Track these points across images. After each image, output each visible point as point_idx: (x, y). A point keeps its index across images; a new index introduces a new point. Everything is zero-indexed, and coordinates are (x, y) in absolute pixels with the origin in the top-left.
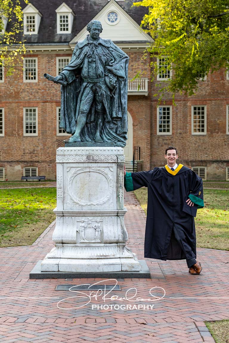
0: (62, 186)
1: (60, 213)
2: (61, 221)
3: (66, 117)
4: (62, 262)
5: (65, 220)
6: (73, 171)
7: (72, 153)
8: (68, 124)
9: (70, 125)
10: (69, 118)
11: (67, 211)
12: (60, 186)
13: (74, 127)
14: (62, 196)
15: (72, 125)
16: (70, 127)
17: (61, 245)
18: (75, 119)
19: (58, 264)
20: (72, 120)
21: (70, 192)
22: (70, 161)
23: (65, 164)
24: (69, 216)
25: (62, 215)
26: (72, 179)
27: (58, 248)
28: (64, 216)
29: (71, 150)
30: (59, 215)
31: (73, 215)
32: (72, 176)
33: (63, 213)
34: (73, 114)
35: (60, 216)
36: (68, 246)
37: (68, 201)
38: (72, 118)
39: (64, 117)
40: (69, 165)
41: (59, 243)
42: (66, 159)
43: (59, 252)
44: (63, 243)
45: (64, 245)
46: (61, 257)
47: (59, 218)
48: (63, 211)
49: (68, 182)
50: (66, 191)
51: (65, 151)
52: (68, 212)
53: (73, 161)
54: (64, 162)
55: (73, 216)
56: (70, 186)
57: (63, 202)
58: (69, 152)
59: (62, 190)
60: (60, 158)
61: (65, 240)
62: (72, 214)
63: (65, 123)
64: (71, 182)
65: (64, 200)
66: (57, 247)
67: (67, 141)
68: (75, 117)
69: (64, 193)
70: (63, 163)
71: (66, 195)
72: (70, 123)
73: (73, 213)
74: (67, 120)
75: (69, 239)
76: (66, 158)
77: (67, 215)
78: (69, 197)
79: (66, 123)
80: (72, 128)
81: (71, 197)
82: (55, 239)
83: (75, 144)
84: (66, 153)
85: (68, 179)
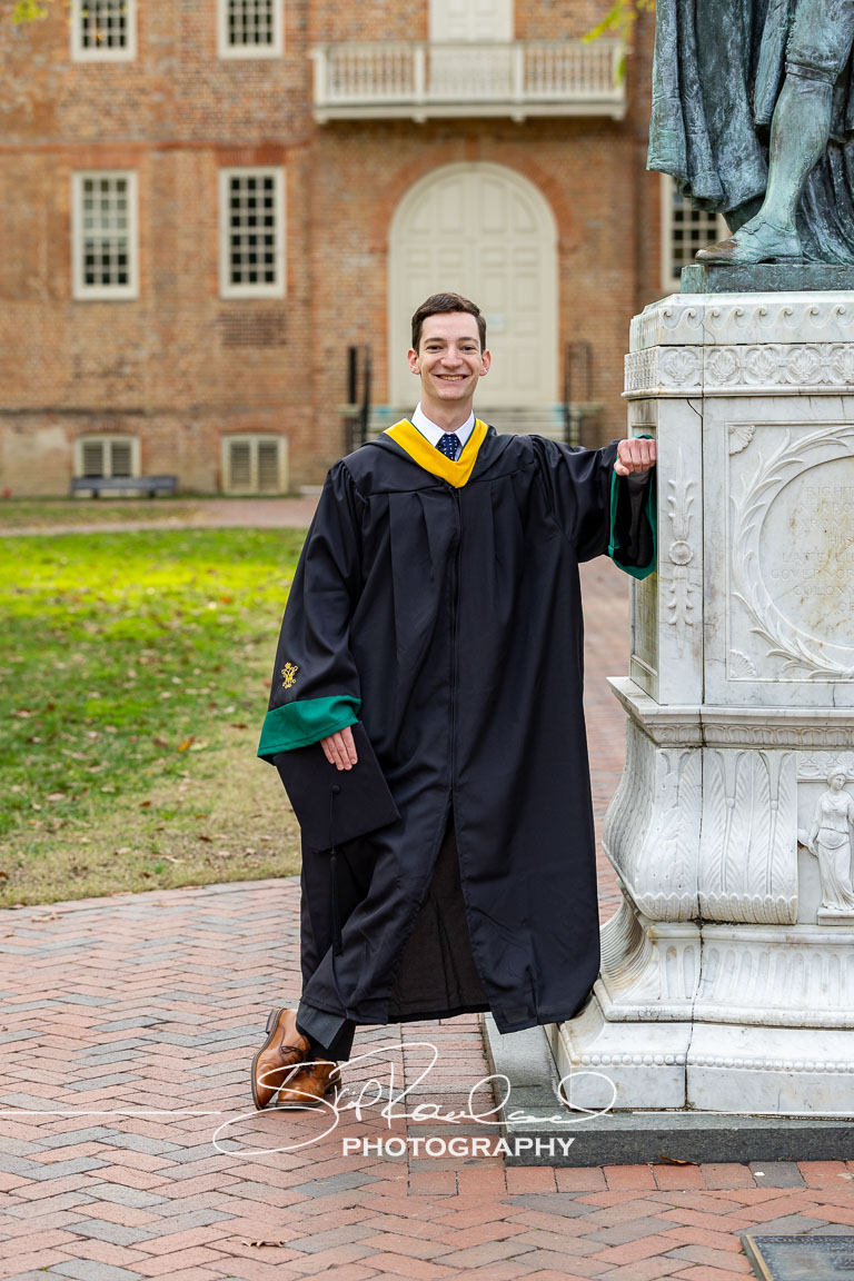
0: (694, 544)
1: (682, 727)
2: (691, 777)
3: (691, 103)
4: (710, 1046)
5: (712, 773)
6: (774, 448)
7: (769, 330)
8: (701, 144)
9: (715, 157)
10: (708, 110)
11: (731, 711)
12: (679, 550)
13: (744, 166)
14: (696, 616)
15: (727, 155)
16: (716, 168)
17: (691, 931)
18: (752, 114)
19: (680, 1059)
20: (727, 124)
21: (750, 589)
22: (754, 386)
23: (711, 405)
24: (746, 745)
25: (696, 736)
26: (767, 499)
27: (672, 950)
28: (704, 744)
29: (762, 314)
30: (673, 736)
31: (770, 739)
32: (768, 486)
33: (702, 727)
34: (735, 83)
35: (679, 745)
36: (735, 941)
37: (735, 642)
38: (730, 109)
39: (677, 102)
40: (741, 411)
41: (679, 921)
42: (726, 369)
43: (678, 977)
44: (700, 921)
45: (709, 931)
46: (701, 1010)
47: (675, 755)
48: (705, 710)
49: (739, 520)
50: (721, 582)
51: (714, 316)
52: (743, 722)
53: (770, 386)
54: (707, 389)
55: (773, 747)
56: (752, 548)
57: (702, 652)
58: (746, 323)
59: (696, 574)
60: (680, 363)
61: (717, 898)
62: (770, 729)
63: (688, 139)
64: (757, 522)
65: (705, 639)
66: (663, 946)
67: (721, 253)
68: (751, 104)
69: (708, 593)
70: (702, 397)
71: (721, 606)
72: (716, 141)
73: (773, 724)
74: (699, 123)
75: (751, 898)
76: (723, 362)
77: (731, 737)
78: (746, 619)
79: (689, 143)
80: (731, 175)
81: (755, 620)
82: (655, 897)
83: (769, 273)
84: (724, 332)
85: (739, 505)
